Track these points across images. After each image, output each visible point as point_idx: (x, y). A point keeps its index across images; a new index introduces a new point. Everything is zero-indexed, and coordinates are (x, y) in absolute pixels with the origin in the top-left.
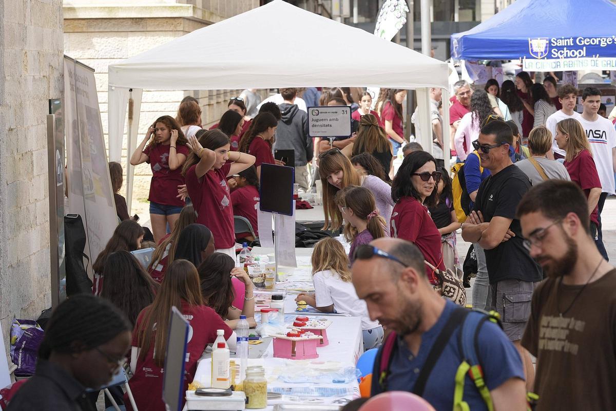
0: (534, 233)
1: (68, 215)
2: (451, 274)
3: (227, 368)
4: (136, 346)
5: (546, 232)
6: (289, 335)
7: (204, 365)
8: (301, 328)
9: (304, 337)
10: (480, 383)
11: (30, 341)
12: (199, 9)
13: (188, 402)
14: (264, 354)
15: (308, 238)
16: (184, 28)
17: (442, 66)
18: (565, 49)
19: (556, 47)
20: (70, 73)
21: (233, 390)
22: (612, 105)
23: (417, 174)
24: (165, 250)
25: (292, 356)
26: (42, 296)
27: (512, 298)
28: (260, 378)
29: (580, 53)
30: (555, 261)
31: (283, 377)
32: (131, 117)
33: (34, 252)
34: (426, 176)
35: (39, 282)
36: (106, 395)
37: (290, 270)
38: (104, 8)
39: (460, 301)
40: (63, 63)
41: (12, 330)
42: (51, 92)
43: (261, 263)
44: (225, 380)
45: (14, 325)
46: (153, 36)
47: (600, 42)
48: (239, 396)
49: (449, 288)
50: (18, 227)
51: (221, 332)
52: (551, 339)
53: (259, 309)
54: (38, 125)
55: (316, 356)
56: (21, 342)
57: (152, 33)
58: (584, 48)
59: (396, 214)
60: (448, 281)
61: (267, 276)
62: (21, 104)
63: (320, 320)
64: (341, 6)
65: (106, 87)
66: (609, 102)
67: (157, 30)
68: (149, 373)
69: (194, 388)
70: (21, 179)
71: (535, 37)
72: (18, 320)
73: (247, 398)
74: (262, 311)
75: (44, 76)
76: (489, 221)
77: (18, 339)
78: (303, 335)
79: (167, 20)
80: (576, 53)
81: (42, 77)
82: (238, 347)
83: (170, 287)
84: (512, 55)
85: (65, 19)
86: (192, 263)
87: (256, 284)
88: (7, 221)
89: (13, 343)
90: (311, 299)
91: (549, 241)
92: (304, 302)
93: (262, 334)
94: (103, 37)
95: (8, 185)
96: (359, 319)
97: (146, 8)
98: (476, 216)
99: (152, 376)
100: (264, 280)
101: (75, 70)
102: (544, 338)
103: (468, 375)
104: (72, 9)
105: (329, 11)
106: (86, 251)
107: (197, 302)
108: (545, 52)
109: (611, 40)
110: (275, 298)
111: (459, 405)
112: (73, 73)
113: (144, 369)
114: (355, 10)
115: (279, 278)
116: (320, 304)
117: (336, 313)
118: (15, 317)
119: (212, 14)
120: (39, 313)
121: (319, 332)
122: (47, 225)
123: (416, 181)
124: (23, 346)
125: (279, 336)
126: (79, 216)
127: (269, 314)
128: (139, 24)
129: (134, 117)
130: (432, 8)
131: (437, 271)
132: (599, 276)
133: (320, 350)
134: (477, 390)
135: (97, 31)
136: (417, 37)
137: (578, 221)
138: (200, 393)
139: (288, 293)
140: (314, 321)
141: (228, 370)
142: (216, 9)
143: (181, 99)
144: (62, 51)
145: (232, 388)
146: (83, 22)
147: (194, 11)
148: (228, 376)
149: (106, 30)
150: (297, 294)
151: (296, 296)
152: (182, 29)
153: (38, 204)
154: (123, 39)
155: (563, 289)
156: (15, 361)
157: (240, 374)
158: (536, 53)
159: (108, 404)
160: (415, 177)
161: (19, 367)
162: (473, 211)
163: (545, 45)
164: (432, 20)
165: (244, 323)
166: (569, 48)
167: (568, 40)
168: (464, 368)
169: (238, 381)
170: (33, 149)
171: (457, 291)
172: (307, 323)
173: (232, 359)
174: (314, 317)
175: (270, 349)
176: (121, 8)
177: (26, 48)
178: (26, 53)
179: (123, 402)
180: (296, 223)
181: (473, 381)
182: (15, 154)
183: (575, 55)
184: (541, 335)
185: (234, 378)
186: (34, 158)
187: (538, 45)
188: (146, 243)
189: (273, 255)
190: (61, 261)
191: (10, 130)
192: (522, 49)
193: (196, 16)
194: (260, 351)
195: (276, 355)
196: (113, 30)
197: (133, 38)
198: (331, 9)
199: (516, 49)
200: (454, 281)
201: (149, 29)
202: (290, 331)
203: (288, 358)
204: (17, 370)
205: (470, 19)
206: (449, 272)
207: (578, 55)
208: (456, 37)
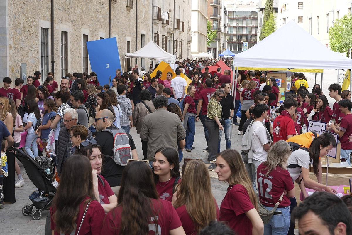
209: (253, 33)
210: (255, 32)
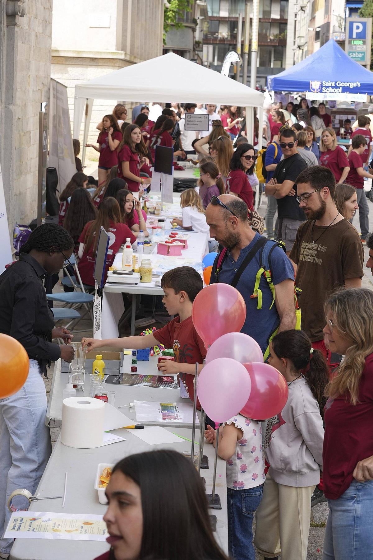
0: (303, 195)
1: (49, 167)
2: (257, 214)
3: (131, 259)
4: (83, 243)
5: (310, 195)
6: (166, 242)
7: (118, 256)
8: (173, 238)
9: (174, 244)
10: (269, 280)
11: (24, 237)
12: (128, 54)
13: (109, 278)
14: (152, 252)
15: (181, 187)
16: (119, 65)
17: (260, 95)
18: (330, 88)
19: (325, 87)
20: (54, 88)
21: (133, 272)
22: (354, 120)
23: (244, 156)
24: (101, 190)
25: (168, 254)
26: (32, 212)
27: (291, 227)
28: (149, 266)
29: (338, 91)
30: (313, 211)
31: (162, 266)
32: (86, 114)
33: (29, 187)
34: (248, 158)
35: (31, 204)
36: (64, 271)
37: (170, 205)
38: (75, 51)
39: (261, 229)
40: (50, 83)
41: (14, 230)
42: (42, 98)
43: (153, 200)
44: (129, 266)
45: (16, 227)
46: (102, 68)
47: (350, 85)
48: (136, 275)
49: (255, 222)
50: (20, 173)
51: (129, 239)
52: (307, 255)
53: (151, 226)
54: (35, 116)
55: (180, 254)
56: (19, 237)
57: (101, 67)
58: (341, 88)
59: (230, 178)
60: (255, 217)
61: (157, 208)
62: (25, 105)
63: (185, 235)
64: (208, 56)
65: (73, 96)
66: (353, 118)
67: (104, 65)
68: (90, 259)
69: (112, 270)
70: (24, 147)
71: (314, 80)
72: (19, 225)
73: (141, 277)
74: (153, 228)
75: (39, 89)
76: (281, 183)
77: (18, 236)
78: (174, 243)
79: (110, 60)
80: (336, 90)
81: (38, 90)
82: (138, 247)
83: (104, 214)
84: (300, 90)
85: (52, 56)
86: (116, 200)
87: (150, 212)
88: (14, 170)
89: (15, 237)
90: (180, 222)
91: (311, 200)
92: (176, 224)
93: (152, 240)
94: (74, 67)
95: (16, 149)
96: (206, 234)
97: (98, 52)
98: (273, 181)
99: (92, 261)
100: (155, 210)
101: (56, 87)
102: (303, 254)
103: (263, 274)
104: (57, 51)
105: (201, 58)
106: (58, 188)
107: (119, 221)
108: (319, 89)
109: (356, 84)
110: (160, 221)
111: (257, 291)
112: (55, 88)
113: (87, 257)
114: (216, 58)
115: (163, 209)
116: (185, 225)
117: (193, 231)
118: (17, 223)
119: (135, 57)
120: (30, 221)
121: (183, 241)
122: (37, 172)
123: (243, 160)
124: (20, 239)
125: (161, 243)
126: (55, 168)
127: (156, 229)
128: (94, 61)
129: (88, 114)
130: (258, 60)
131: (250, 211)
132: (336, 222)
133: (183, 251)
134: (268, 283)
135: (71, 63)
136: (249, 75)
137: (329, 192)
138: (115, 273)
139: (168, 218)
140: (181, 235)
141: (132, 261)
142: (138, 55)
143: (116, 104)
144: (50, 76)
145: (133, 271)
146: (63, 58)
147: (125, 55)
148: (132, 264)
149: (76, 64)
150: (172, 218)
151: (172, 220)
152: (118, 65)
153: (33, 160)
154: (85, 69)
155: (315, 228)
156: (16, 247)
157: (138, 263)
158: (314, 89)
159: (65, 275)
160: (242, 157)
161: (18, 251)
162: (272, 179)
163: (319, 85)
164: (258, 66)
165: (142, 234)
166: (332, 87)
167: (332, 83)
168: (261, 270)
169: (137, 267)
170: (31, 130)
171: (259, 223)
172: (176, 236)
173: (134, 254)
174: (181, 232)
175: (156, 249)
176: (85, 51)
177: (30, 73)
178: (29, 76)
179: (73, 274)
180: (174, 178)
181: (266, 278)
182: (21, 132)
183: (335, 92)
184: (302, 253)
185: (134, 265)
186: (32, 135)
187: (315, 85)
188: (90, 186)
189: (160, 196)
190: (44, 192)
191: (19, 119)
192: (305, 86)
193: (126, 58)
194: (150, 250)
195: (159, 253)
196: (79, 64)
197: (90, 69)
198: (202, 57)
199: (303, 87)
200: (258, 217)
201: (99, 64)
202: (167, 240)
203: (164, 255)
204: (16, 252)
205: (280, 67)
206: (255, 212)
207: (337, 92)
208: (270, 77)
209: (275, 15)
210: (281, 15)
